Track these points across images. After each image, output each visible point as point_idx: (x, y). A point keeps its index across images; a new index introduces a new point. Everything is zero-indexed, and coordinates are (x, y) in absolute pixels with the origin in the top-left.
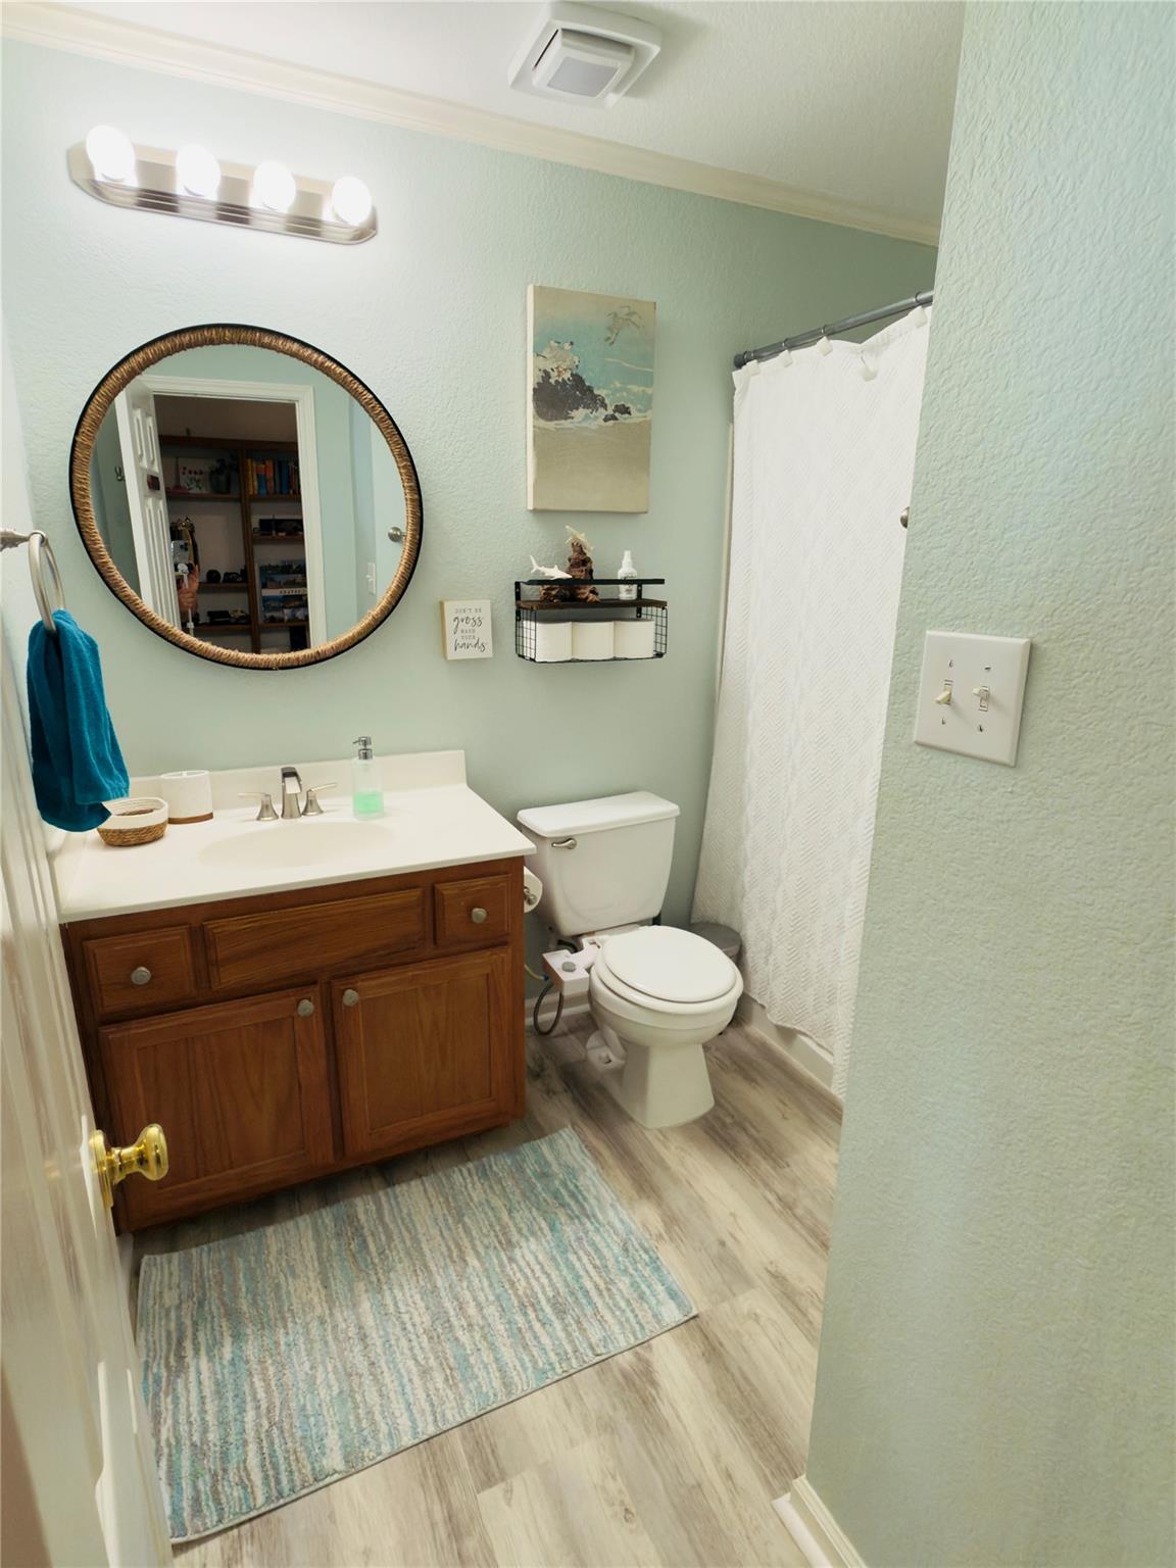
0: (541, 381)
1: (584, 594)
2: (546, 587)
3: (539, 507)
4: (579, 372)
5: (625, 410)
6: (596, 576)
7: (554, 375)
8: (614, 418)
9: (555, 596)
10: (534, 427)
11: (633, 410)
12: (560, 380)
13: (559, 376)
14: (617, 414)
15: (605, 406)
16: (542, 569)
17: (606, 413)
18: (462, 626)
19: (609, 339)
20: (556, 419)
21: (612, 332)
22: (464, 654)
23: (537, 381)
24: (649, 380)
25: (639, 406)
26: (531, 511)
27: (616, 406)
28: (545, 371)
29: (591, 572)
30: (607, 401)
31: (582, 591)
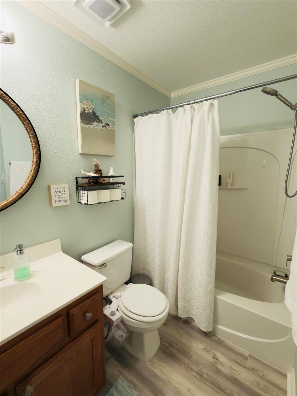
0: (82, 111)
1: (101, 181)
2: (88, 179)
3: (84, 152)
4: (94, 111)
5: (108, 125)
6: (103, 175)
7: (87, 110)
8: (105, 127)
9: (92, 182)
10: (81, 126)
11: (110, 125)
12: (89, 112)
13: (88, 111)
14: (106, 126)
15: (102, 123)
16: (86, 173)
17: (103, 125)
18: (58, 194)
19: (102, 102)
20: (88, 125)
21: (104, 101)
22: (58, 204)
23: (81, 111)
24: (114, 117)
25: (112, 124)
26: (80, 154)
27: (105, 123)
28: (84, 108)
29: (102, 174)
30: (103, 121)
31: (100, 180)
